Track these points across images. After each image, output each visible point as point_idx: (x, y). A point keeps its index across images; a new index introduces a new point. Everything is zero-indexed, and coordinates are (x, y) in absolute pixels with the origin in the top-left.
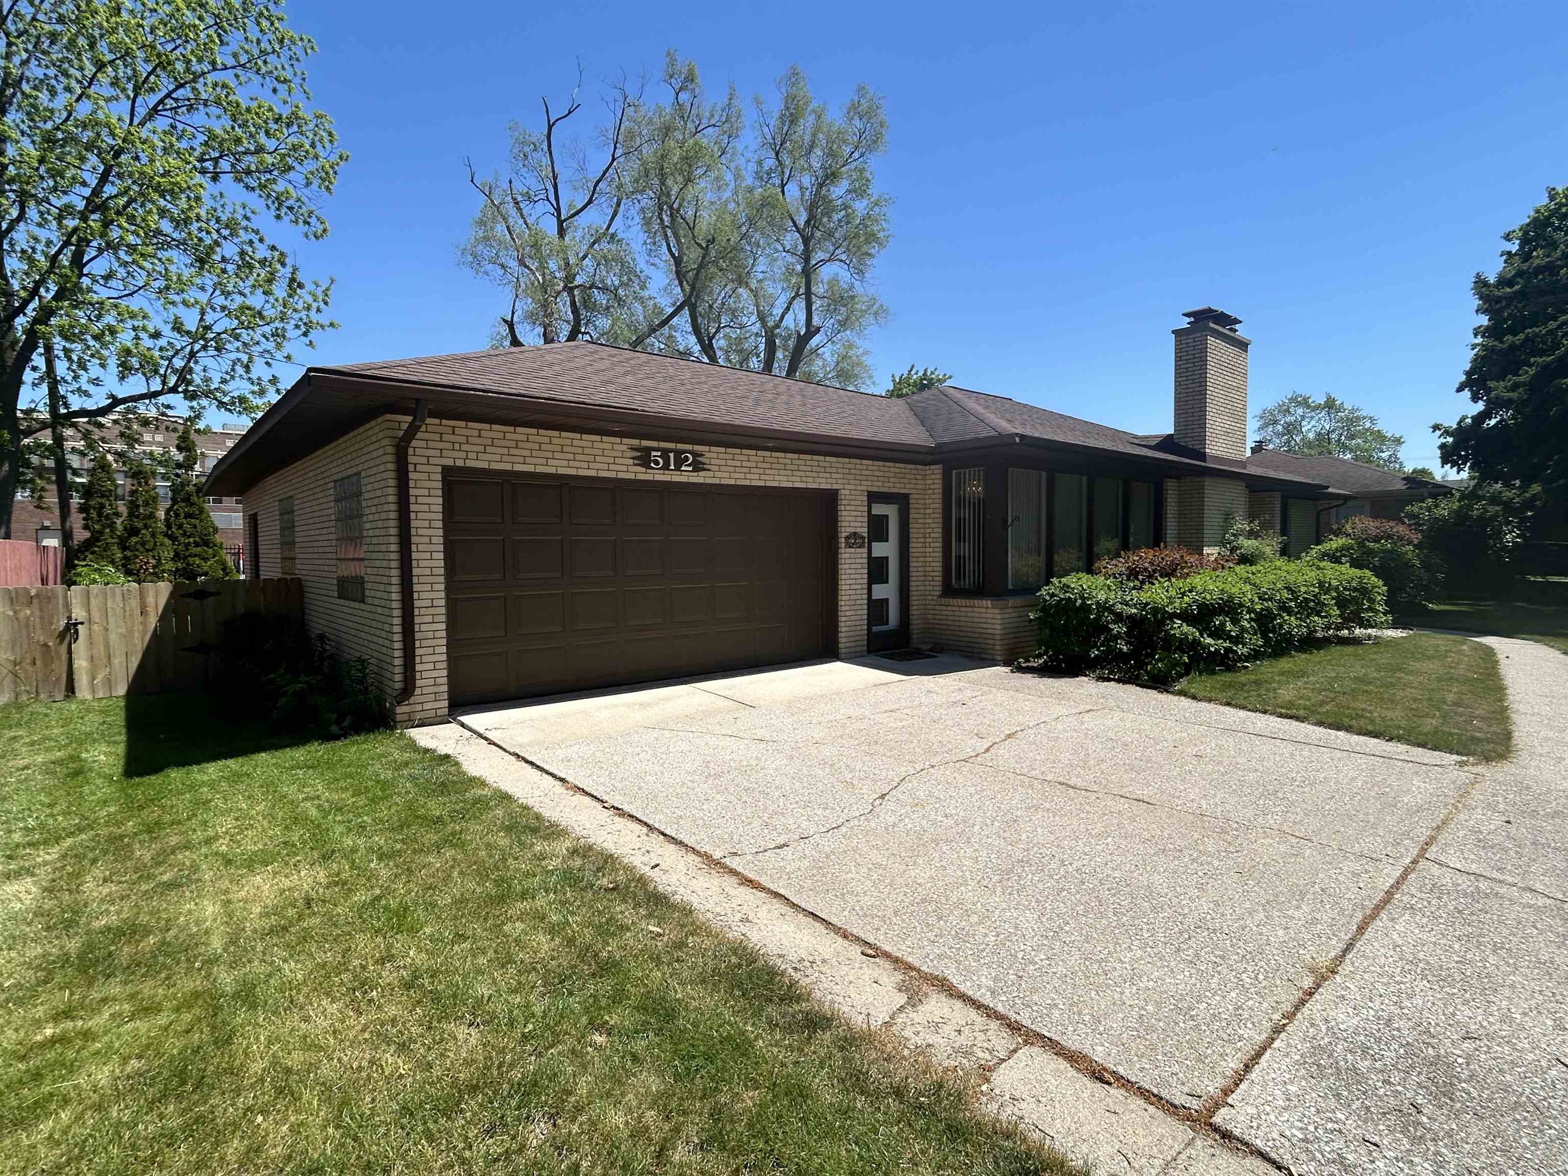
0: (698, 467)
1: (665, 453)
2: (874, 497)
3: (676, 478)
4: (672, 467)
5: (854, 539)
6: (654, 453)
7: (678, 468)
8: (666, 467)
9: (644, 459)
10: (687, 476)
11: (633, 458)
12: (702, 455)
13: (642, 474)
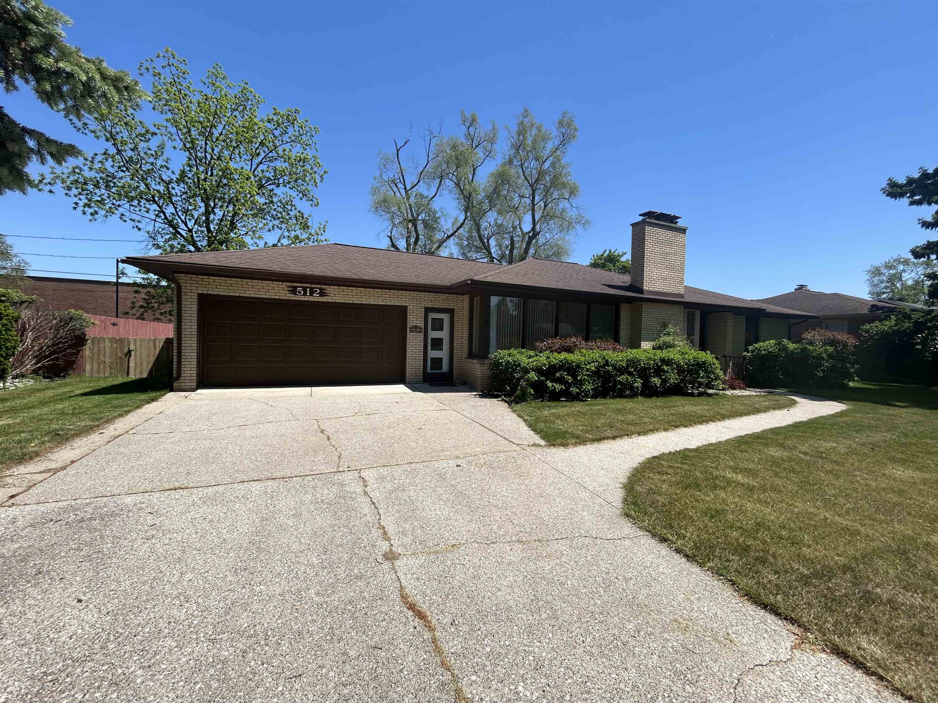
0: (322, 294)
1: (305, 289)
2: (428, 310)
3: (311, 299)
4: (308, 294)
5: (415, 329)
6: (298, 289)
7: (311, 295)
8: (305, 294)
9: (294, 291)
10: (316, 298)
11: (289, 291)
12: (325, 290)
13: (293, 297)
